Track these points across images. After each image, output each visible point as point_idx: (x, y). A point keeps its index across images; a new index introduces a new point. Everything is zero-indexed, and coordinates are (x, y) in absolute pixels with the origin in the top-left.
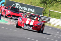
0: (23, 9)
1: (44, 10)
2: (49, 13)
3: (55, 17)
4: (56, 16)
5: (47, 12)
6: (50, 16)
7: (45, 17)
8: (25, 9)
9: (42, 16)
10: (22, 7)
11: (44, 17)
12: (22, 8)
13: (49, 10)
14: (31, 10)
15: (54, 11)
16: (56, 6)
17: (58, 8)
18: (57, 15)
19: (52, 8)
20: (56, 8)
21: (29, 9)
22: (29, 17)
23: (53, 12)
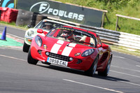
0: (58, 15)
1: (105, 15)
2: (116, 22)
3: (131, 30)
4: (133, 29)
5: (111, 21)
6: (120, 29)
7: (107, 32)
8: (62, 13)
9: (102, 28)
10: (55, 10)
11: (105, 31)
12: (56, 12)
13: (117, 15)
14: (76, 15)
15: (129, 17)
16: (133, 6)
17: (137, 9)
18: (135, 27)
19: (125, 10)
20: (133, 10)
21: (70, 14)
22: (66, 35)
23: (126, 19)
